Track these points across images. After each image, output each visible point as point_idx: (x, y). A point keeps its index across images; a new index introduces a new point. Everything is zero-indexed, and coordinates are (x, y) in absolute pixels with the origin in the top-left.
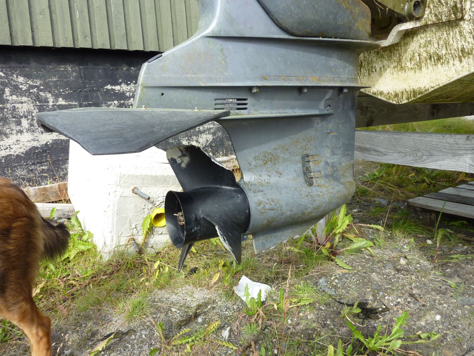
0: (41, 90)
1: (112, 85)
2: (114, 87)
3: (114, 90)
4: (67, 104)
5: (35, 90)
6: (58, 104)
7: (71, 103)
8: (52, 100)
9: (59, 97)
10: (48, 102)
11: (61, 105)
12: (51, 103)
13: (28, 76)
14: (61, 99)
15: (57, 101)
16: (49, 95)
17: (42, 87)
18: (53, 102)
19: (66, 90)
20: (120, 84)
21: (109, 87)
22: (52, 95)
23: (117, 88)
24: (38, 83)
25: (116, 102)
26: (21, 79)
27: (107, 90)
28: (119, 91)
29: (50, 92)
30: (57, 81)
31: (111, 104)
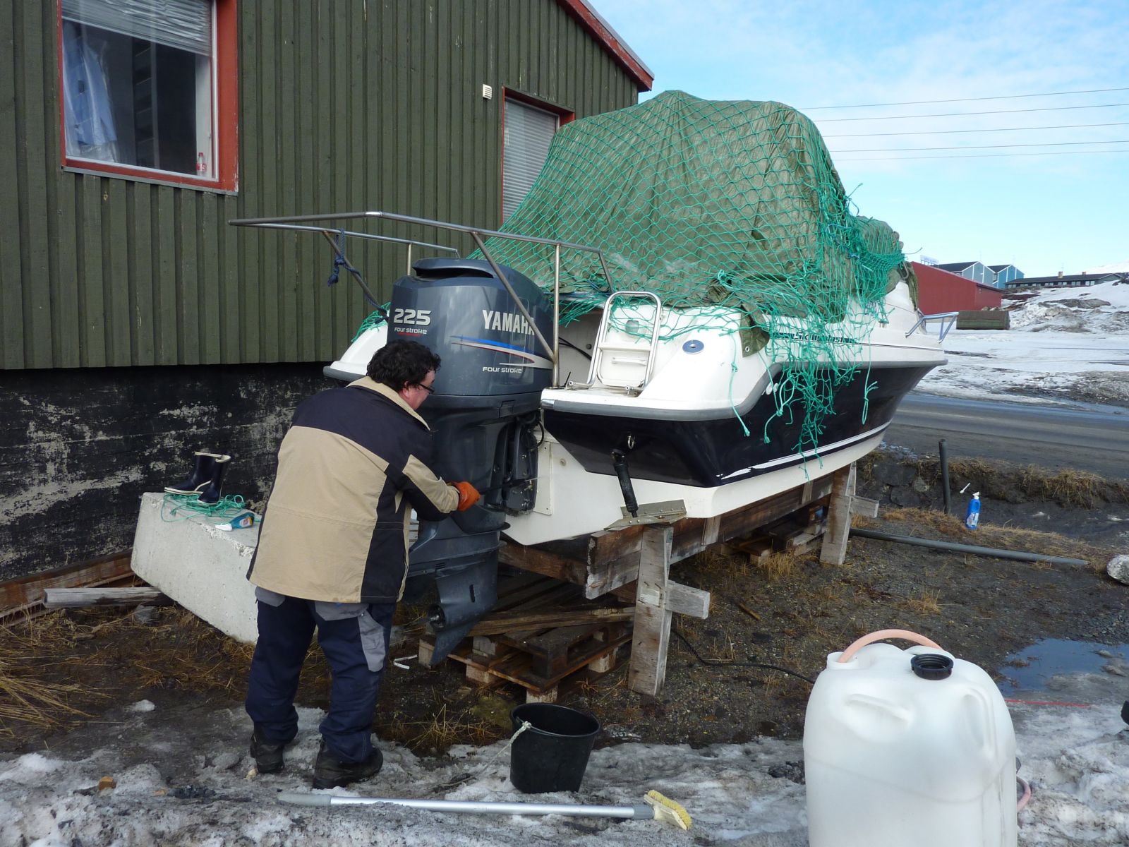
0: (76, 422)
1: (169, 409)
2: (171, 412)
3: (172, 415)
4: (108, 438)
5: (68, 422)
6: (96, 439)
7: (114, 437)
8: (89, 434)
9: (98, 430)
10: (84, 438)
11: (101, 441)
12: (87, 440)
13: (60, 404)
14: (101, 433)
15: (96, 436)
16: (86, 428)
17: (78, 418)
18: (91, 437)
19: (109, 420)
20: (180, 407)
21: (166, 412)
22: (90, 428)
23: (177, 412)
24: (73, 411)
25: (173, 432)
26: (51, 408)
27: (163, 416)
28: (178, 416)
29: (87, 424)
30: (98, 408)
31: (167, 436)
